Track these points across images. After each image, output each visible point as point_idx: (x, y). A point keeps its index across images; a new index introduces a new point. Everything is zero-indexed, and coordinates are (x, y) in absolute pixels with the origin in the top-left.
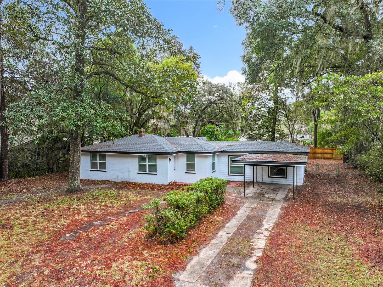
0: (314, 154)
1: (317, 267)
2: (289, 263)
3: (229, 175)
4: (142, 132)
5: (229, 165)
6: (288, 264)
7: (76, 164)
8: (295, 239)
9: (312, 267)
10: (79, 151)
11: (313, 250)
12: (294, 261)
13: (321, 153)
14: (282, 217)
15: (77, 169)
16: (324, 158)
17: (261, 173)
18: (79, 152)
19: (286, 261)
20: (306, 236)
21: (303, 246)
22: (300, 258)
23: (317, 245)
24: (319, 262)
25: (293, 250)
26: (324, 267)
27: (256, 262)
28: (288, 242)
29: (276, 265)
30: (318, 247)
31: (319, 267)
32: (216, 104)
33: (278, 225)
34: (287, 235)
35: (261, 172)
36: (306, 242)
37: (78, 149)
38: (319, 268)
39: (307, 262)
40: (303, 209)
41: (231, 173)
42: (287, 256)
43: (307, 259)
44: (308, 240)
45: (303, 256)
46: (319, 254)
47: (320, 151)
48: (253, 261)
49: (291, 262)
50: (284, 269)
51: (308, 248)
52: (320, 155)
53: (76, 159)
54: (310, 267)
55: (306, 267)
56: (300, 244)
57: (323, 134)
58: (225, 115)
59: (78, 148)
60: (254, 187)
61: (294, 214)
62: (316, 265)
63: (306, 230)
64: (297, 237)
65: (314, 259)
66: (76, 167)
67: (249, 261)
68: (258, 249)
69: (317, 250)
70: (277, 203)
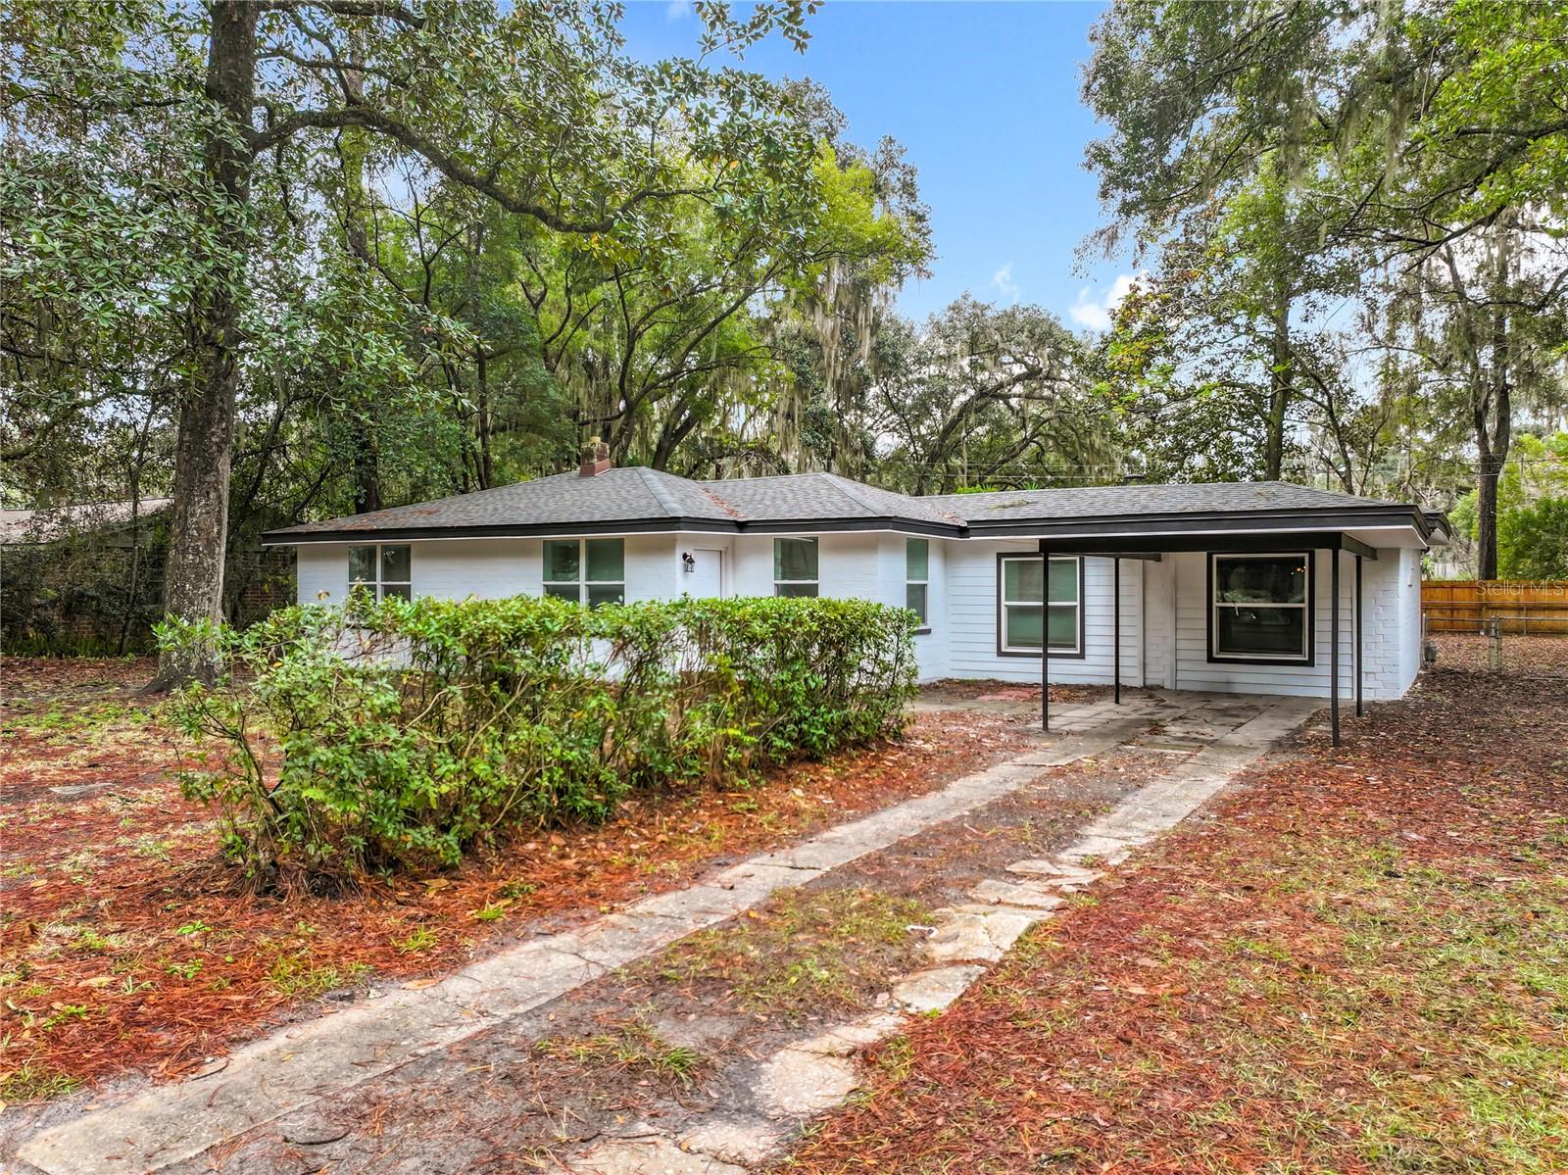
0: (1478, 609)
1: (1458, 1145)
2: (1159, 1083)
3: (1000, 654)
4: (592, 457)
5: (1004, 602)
6: (1148, 1096)
7: (197, 552)
8: (1279, 920)
9: (1398, 1134)
10: (216, 490)
11: (1431, 996)
12: (1225, 1070)
13: (1519, 609)
14: (1226, 808)
15: (199, 577)
16: (1535, 632)
17: (1171, 641)
18: (212, 495)
19: (1142, 1066)
20: (1387, 903)
21: (1342, 963)
22: (1292, 1055)
23: (1469, 963)
24: (1480, 1096)
25: (1245, 986)
26: (1533, 1150)
27: (867, 1057)
28: (1217, 936)
29: (1031, 1093)
30: (1481, 976)
31: (1475, 1146)
32: (1006, 398)
33: (1182, 843)
34: (1229, 889)
35: (1170, 633)
36: (1374, 939)
37: (210, 478)
38: (1482, 1158)
39: (1353, 1086)
40: (1387, 783)
41: (1010, 644)
42: (1173, 1024)
43: (1361, 1059)
44: (1389, 928)
45: (1320, 1035)
46: (1486, 1033)
47: (1511, 596)
48: (844, 1050)
49: (1192, 1079)
50: (1086, 1132)
51: (1390, 980)
52: (1511, 616)
53: (199, 530)
54: (1371, 1136)
55: (1329, 1135)
56: (1318, 951)
57: (1527, 521)
58: (1051, 457)
59: (208, 472)
60: (1117, 702)
61: (1320, 797)
62: (1449, 1118)
63: (1390, 874)
64: (1304, 908)
65: (1431, 1070)
66: (194, 566)
67: (808, 1044)
68: (954, 963)
69: (1469, 1001)
70: (1222, 757)
